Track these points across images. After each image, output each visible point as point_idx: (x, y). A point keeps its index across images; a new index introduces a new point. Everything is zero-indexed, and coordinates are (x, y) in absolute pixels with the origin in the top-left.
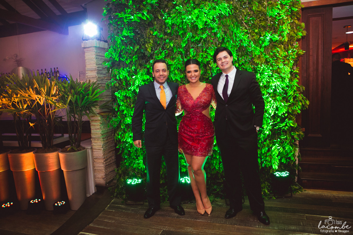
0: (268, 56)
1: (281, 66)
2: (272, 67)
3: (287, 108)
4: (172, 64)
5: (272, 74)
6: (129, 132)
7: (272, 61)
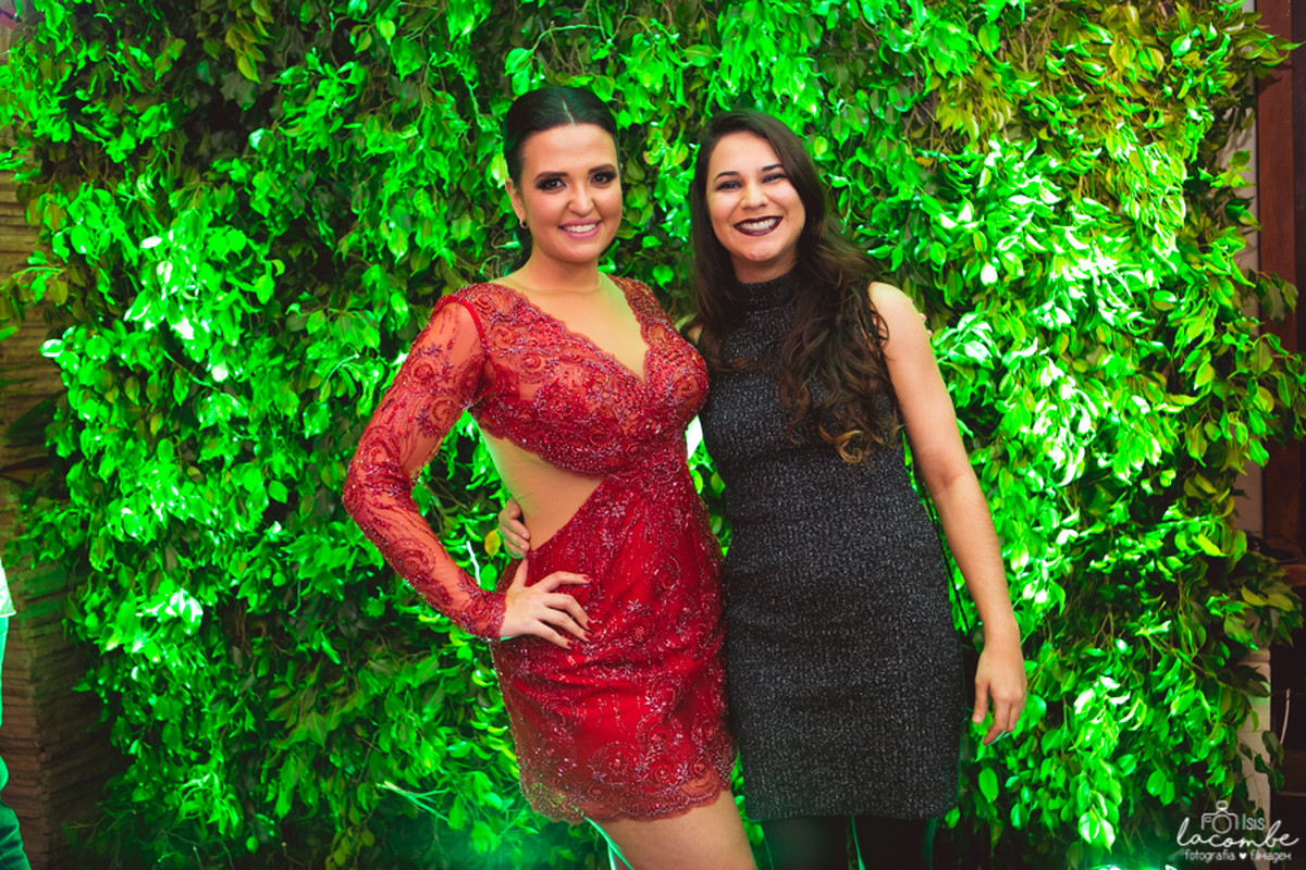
0: (1034, 84)
1: (1122, 145)
2: (1065, 153)
3: (1172, 433)
4: (392, 154)
5: (1058, 199)
6: (139, 593)
7: (1060, 116)
